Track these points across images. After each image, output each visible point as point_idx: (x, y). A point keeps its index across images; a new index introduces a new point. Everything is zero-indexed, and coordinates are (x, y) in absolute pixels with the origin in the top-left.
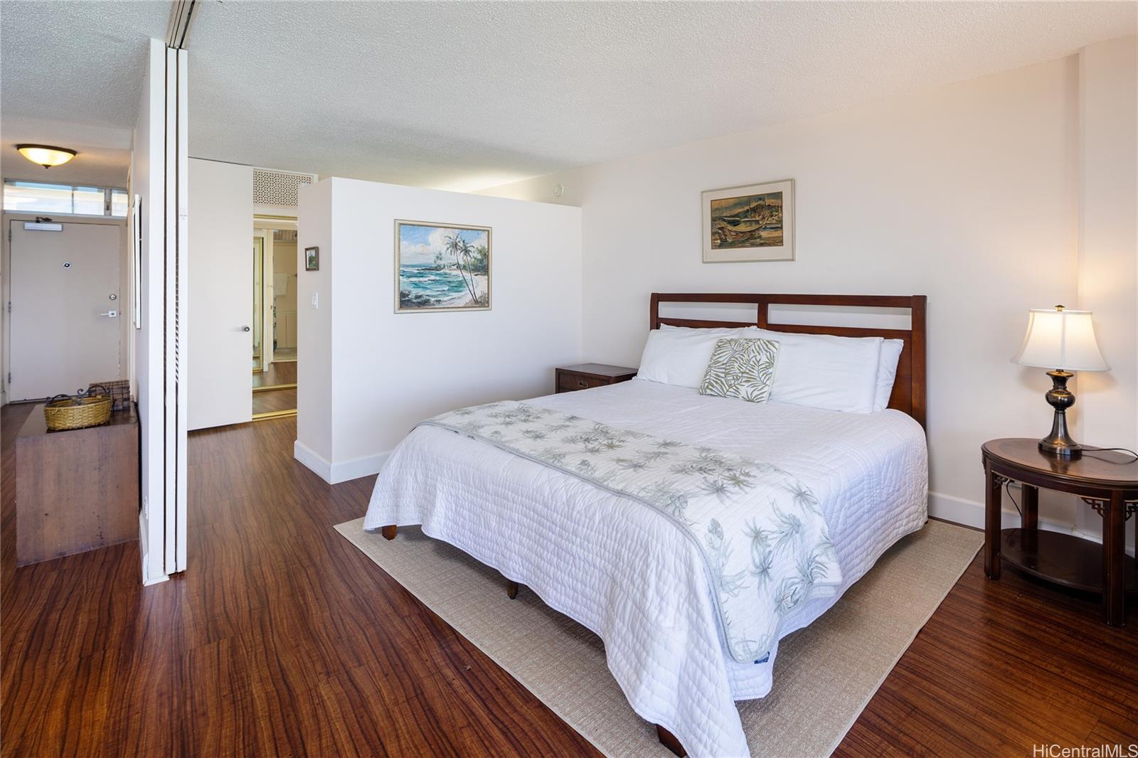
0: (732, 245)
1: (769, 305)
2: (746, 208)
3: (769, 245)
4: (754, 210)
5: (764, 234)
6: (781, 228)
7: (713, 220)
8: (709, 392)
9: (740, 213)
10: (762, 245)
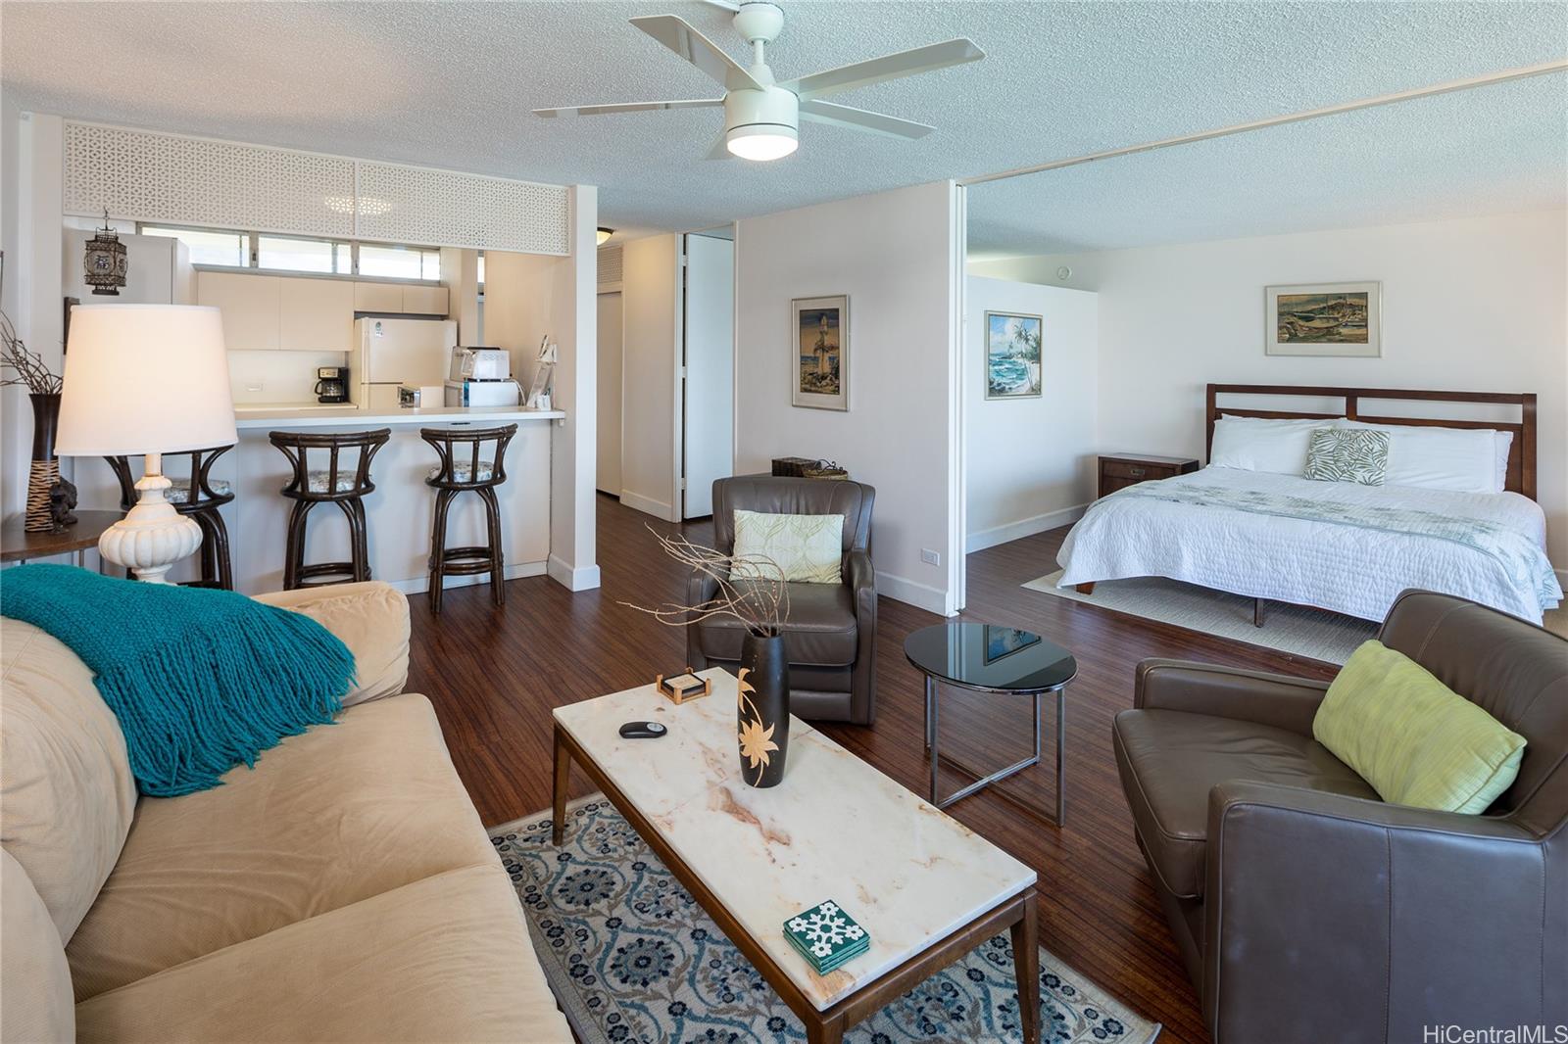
0: (1304, 340)
1: (1359, 399)
2: (1322, 306)
3: (1351, 341)
4: (1332, 308)
5: (1344, 331)
6: (1366, 326)
7: (1281, 314)
8: (1317, 477)
9: (1314, 309)
10: (1341, 341)
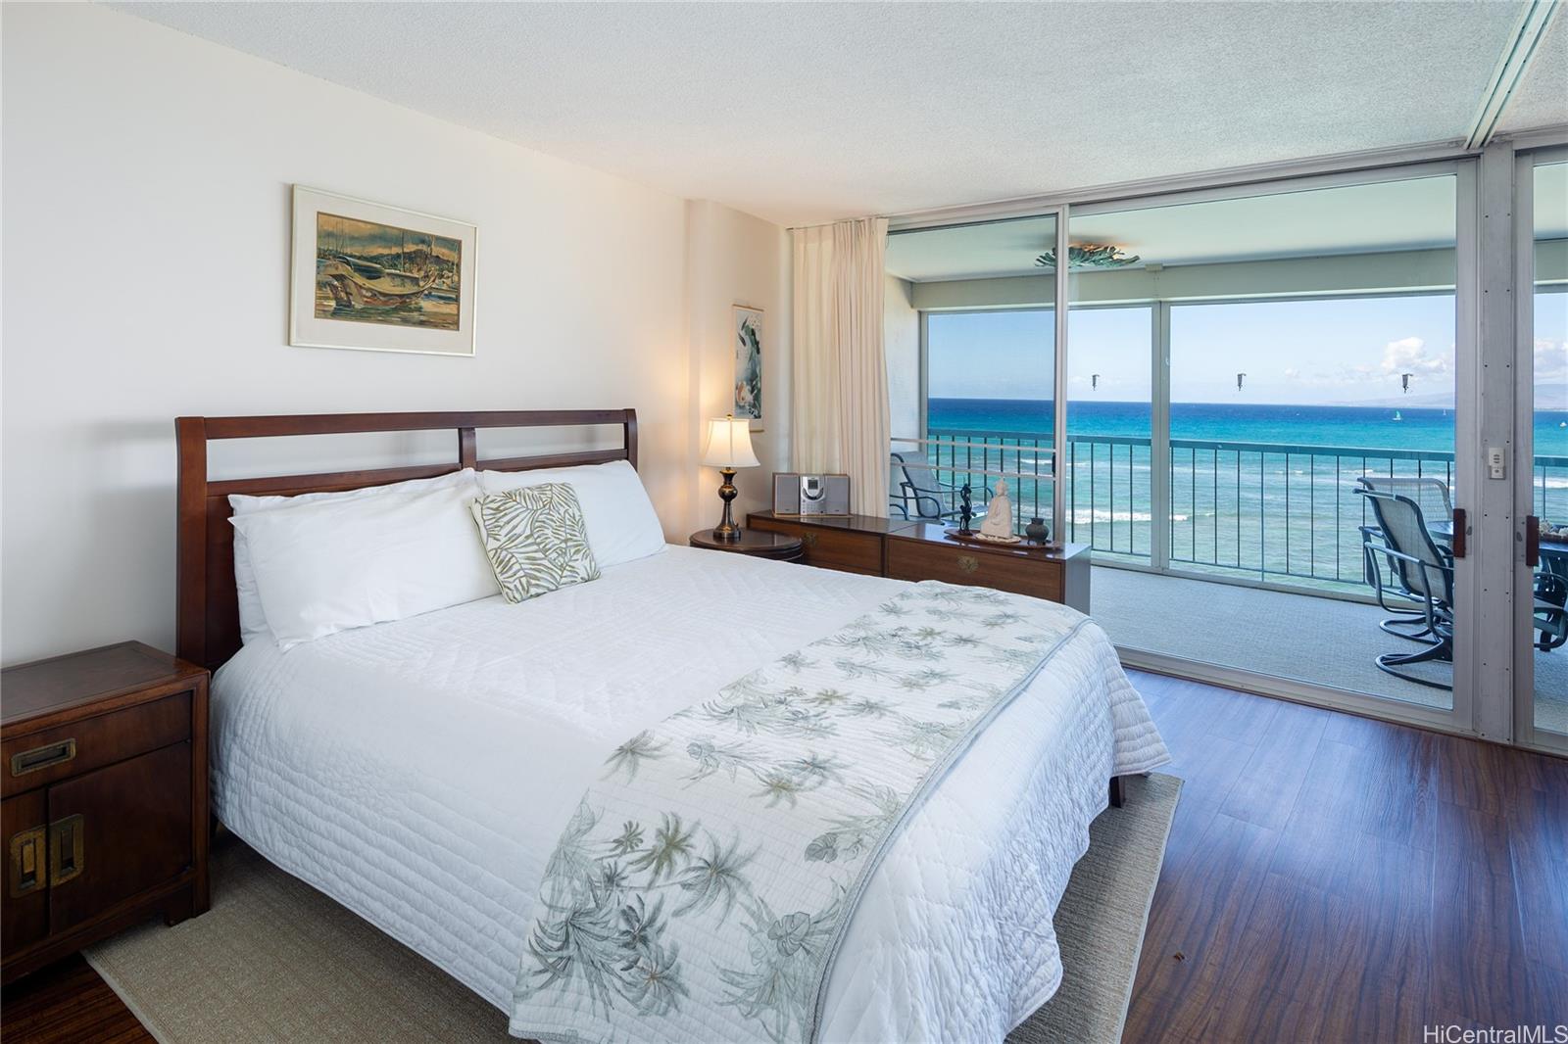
0: (363, 315)
2: (395, 250)
5: (427, 305)
6: (457, 300)
7: (322, 255)
10: (422, 323)
